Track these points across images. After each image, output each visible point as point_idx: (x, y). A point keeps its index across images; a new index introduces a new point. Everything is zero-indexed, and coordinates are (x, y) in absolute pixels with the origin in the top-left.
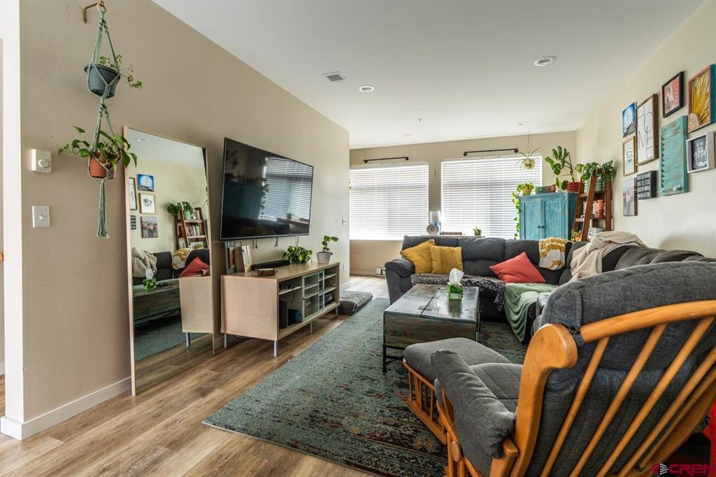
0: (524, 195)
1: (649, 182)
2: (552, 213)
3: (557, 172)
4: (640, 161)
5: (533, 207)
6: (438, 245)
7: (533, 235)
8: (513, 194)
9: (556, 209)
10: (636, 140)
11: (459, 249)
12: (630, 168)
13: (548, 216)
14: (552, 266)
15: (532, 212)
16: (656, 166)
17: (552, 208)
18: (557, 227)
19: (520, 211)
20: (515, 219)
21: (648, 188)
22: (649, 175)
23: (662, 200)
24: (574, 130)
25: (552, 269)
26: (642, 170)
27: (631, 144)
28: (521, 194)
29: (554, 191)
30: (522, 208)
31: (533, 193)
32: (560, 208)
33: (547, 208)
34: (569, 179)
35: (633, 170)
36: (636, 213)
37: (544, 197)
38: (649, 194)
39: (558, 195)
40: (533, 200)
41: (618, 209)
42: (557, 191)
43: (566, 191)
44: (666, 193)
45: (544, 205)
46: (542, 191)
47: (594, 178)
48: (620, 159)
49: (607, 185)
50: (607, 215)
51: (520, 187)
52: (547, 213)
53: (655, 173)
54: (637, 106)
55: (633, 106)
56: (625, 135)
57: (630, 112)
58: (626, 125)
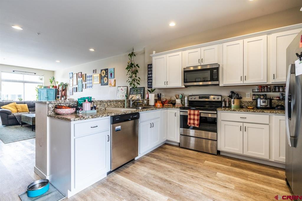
2: (50, 94)
3: (51, 83)
4: (74, 84)
5: (44, 92)
6: (17, 104)
8: (36, 87)
9: (51, 93)
12: (71, 85)
15: (43, 93)
16: (77, 86)
19: (38, 93)
20: (37, 95)
21: (76, 90)
23: (78, 92)
24: (53, 71)
26: (74, 86)
27: (72, 80)
28: (39, 88)
29: (49, 88)
30: (39, 92)
31: (43, 88)
32: (53, 93)
33: (48, 92)
34: (55, 85)
35: (72, 86)
36: (73, 95)
37: (48, 89)
39: (52, 89)
40: (44, 90)
41: (68, 93)
42: (50, 88)
43: (53, 88)
44: (79, 91)
45: (47, 91)
46: (45, 87)
47: (63, 86)
48: (69, 83)
49: (66, 88)
50: (65, 95)
51: (38, 86)
52: (49, 94)
53: (77, 88)
54: (73, 73)
55: (72, 73)
56: (70, 78)
57: (71, 74)
58: (70, 76)
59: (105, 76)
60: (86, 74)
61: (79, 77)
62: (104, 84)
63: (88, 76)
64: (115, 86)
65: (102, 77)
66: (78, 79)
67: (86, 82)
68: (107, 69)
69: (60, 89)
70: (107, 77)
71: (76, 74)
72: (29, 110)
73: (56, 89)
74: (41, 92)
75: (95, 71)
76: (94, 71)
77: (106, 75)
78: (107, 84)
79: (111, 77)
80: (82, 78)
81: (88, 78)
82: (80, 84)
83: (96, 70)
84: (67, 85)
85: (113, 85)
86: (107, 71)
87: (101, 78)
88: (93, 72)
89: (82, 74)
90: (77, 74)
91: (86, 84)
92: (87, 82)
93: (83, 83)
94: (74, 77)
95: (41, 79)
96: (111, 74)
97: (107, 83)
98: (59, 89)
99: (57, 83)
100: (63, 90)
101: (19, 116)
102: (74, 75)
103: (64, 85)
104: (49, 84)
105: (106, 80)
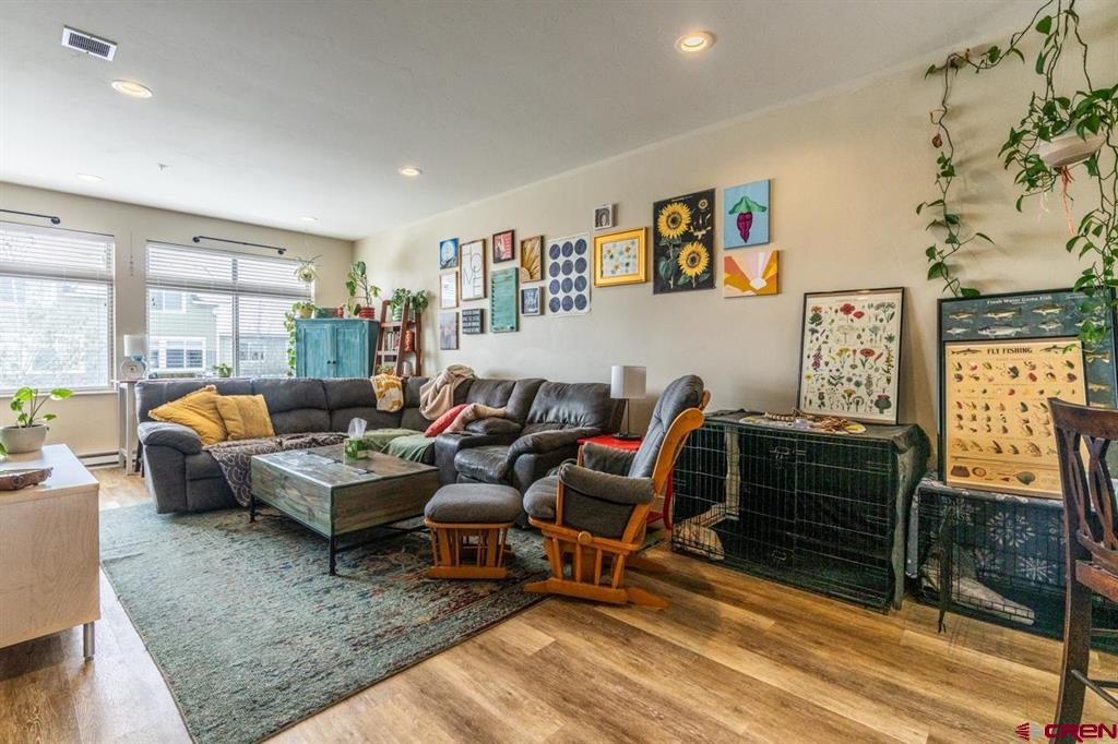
0: (302, 317)
1: (478, 318)
2: (348, 345)
3: (351, 293)
4: (465, 296)
5: (319, 335)
6: (222, 394)
7: (318, 372)
8: (286, 314)
9: (353, 340)
10: (458, 276)
11: (260, 398)
12: (450, 302)
13: (341, 348)
14: (392, 408)
15: (317, 341)
16: (484, 304)
17: (346, 338)
18: (354, 362)
19: (298, 340)
20: (289, 351)
21: (478, 324)
22: (478, 312)
23: (490, 336)
24: (353, 239)
25: (393, 410)
26: (466, 305)
27: (453, 277)
28: (297, 316)
29: (341, 316)
30: (302, 335)
31: (314, 316)
32: (357, 340)
33: (341, 337)
34: (364, 304)
35: (454, 304)
36: (458, 348)
37: (336, 322)
38: (478, 330)
39: (355, 322)
40: (319, 326)
41: (430, 341)
42: (345, 317)
43: (358, 317)
44: (497, 331)
45: (335, 333)
46: (324, 314)
47: (407, 306)
48: (434, 290)
49: (418, 316)
50: (416, 348)
51: (297, 306)
52: (341, 344)
53: (482, 311)
54: (460, 243)
55: (455, 241)
56: (444, 267)
57: (451, 245)
58: (445, 258)
59: (687, 237)
60: (542, 239)
61: (498, 260)
62: (681, 281)
63: (555, 247)
64: (778, 292)
65: (663, 243)
66: (493, 268)
67: (543, 278)
68: (710, 195)
69: (394, 319)
70: (709, 242)
71: (481, 243)
72: (274, 426)
73: (371, 323)
74: (309, 338)
75: (606, 217)
76: (599, 215)
77: (698, 228)
78: (706, 282)
79: (745, 236)
80: (517, 263)
81: (555, 257)
82: (506, 292)
83: (615, 207)
84: (426, 303)
85: (758, 283)
86: (703, 204)
87: (660, 249)
88: (599, 222)
89: (519, 239)
90: (484, 241)
91: (543, 290)
92: (549, 279)
93: (523, 287)
94: (465, 260)
95: (307, 277)
96: (745, 222)
97: (706, 277)
98: (383, 320)
99: (376, 294)
100: (409, 325)
101: (237, 464)
102: (465, 250)
103: (415, 299)
104: (338, 300)
105: (693, 261)
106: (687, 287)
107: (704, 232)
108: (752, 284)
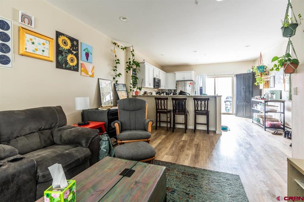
59: (69, 51)
62: (68, 66)
64: (94, 77)
65: (60, 49)
68: (77, 41)
70: (77, 56)
75: (28, 20)
77: (74, 50)
78: (76, 69)
79: (87, 59)
85: (91, 74)
86: (75, 43)
87: (59, 51)
96: (87, 55)
97: (76, 67)
105: (72, 60)
106: (70, 69)
107: (75, 52)
108: (89, 73)
